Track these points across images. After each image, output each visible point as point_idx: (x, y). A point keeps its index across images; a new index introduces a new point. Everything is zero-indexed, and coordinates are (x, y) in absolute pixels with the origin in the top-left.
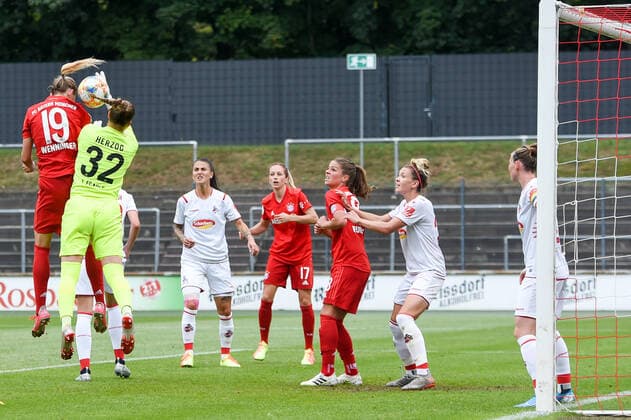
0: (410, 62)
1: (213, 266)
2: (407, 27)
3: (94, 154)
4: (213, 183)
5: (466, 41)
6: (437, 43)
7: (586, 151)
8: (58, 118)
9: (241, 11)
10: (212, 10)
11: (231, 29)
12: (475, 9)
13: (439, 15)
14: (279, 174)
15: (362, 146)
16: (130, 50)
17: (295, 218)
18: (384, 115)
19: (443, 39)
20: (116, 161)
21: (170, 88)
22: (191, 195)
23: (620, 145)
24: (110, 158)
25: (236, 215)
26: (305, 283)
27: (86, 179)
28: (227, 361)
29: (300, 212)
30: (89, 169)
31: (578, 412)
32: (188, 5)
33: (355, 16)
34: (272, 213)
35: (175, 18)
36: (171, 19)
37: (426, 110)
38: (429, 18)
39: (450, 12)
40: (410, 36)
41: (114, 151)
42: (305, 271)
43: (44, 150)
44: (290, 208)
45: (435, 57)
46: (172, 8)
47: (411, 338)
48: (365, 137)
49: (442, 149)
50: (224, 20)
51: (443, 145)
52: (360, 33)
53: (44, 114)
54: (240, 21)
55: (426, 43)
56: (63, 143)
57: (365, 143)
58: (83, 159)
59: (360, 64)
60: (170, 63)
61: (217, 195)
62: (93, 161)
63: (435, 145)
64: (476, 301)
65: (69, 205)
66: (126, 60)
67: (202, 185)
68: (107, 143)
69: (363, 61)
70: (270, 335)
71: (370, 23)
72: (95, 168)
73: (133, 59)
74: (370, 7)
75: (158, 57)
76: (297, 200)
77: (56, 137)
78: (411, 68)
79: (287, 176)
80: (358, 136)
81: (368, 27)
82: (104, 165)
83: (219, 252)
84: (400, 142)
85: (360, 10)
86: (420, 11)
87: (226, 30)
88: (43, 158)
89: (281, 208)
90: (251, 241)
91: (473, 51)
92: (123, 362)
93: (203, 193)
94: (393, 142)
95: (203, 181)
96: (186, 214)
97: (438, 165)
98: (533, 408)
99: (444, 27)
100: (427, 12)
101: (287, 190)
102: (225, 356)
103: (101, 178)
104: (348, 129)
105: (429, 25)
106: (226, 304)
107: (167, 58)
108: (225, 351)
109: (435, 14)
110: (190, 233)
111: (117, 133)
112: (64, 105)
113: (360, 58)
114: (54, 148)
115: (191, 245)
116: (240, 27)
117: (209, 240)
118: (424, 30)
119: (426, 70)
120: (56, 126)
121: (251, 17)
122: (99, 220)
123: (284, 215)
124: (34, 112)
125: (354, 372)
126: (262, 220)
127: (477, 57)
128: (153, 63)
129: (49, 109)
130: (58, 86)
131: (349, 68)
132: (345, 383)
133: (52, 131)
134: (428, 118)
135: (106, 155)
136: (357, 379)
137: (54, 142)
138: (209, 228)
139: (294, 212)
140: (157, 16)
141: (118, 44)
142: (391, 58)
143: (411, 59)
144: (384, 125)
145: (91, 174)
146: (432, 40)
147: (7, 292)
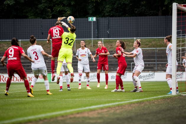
0: (103, 19)
1: (85, 66)
2: (103, 10)
3: (67, 39)
4: (85, 46)
5: (118, 14)
6: (110, 14)
7: (149, 42)
8: (57, 31)
9: (60, 6)
10: (52, 6)
11: (57, 11)
12: (120, 6)
13: (111, 7)
14: (100, 43)
15: (92, 40)
16: (31, 16)
17: (104, 54)
18: (97, 33)
19: (112, 13)
20: (72, 40)
21: (41, 26)
22: (80, 49)
23: (158, 40)
24: (71, 40)
25: (90, 53)
26: (107, 69)
27: (65, 45)
28: (88, 88)
29: (106, 52)
30: (66, 43)
31: (182, 95)
32: (46, 4)
33: (89, 7)
34: (99, 52)
35: (43, 7)
36: (42, 8)
37: (108, 31)
38: (108, 8)
39: (113, 6)
40: (103, 13)
41: (72, 38)
42: (107, 66)
43: (53, 38)
44: (103, 51)
45: (110, 18)
46: (42, 5)
47: (137, 81)
48: (93, 38)
49: (112, 41)
50: (55, 8)
51: (113, 40)
52: (91, 12)
53: (54, 30)
54: (59, 8)
55: (107, 14)
56: (58, 37)
57: (93, 40)
58: (64, 40)
59: (92, 20)
60: (42, 19)
61: (86, 49)
62: (67, 41)
63: (111, 40)
64: (125, 79)
65: (60, 50)
66: (30, 19)
67: (83, 47)
68: (70, 37)
69: (93, 19)
70: (100, 81)
71: (93, 9)
72: (68, 42)
73: (32, 18)
74: (93, 5)
75: (38, 18)
76: (105, 49)
77: (56, 35)
78: (104, 21)
79: (102, 44)
80: (91, 38)
81: (93, 10)
82: (70, 42)
83: (87, 62)
84: (104, 39)
85: (90, 6)
86: (106, 6)
87: (56, 11)
88: (53, 40)
89: (101, 52)
90: (94, 59)
91: (119, 16)
92: (69, 87)
93: (83, 48)
94: (102, 39)
95: (83, 45)
96: (79, 53)
97: (112, 45)
98: (171, 94)
99: (112, 10)
100: (108, 6)
101: (102, 47)
102: (87, 87)
103: (69, 44)
104: (88, 36)
105: (108, 10)
106: (88, 74)
107: (41, 18)
108: (88, 85)
109: (109, 7)
110: (80, 58)
111: (72, 34)
112: (58, 28)
113: (92, 18)
114: (55, 38)
115: (80, 60)
116: (59, 10)
117: (85, 59)
118: (107, 11)
119: (107, 21)
120: (56, 33)
121: (63, 8)
122: (68, 54)
123: (102, 53)
124: (52, 29)
125: (123, 89)
126: (96, 54)
127: (120, 18)
128: (37, 19)
129: (55, 29)
130: (57, 23)
131: (89, 21)
132: (121, 91)
133: (55, 34)
134: (108, 33)
135: (70, 39)
136: (124, 90)
137: (55, 36)
138: (85, 57)
139: (104, 52)
140: (38, 7)
141: (27, 14)
142: (99, 18)
143: (103, 18)
144: (97, 35)
145: (67, 44)
146: (109, 14)
147: (4, 78)
